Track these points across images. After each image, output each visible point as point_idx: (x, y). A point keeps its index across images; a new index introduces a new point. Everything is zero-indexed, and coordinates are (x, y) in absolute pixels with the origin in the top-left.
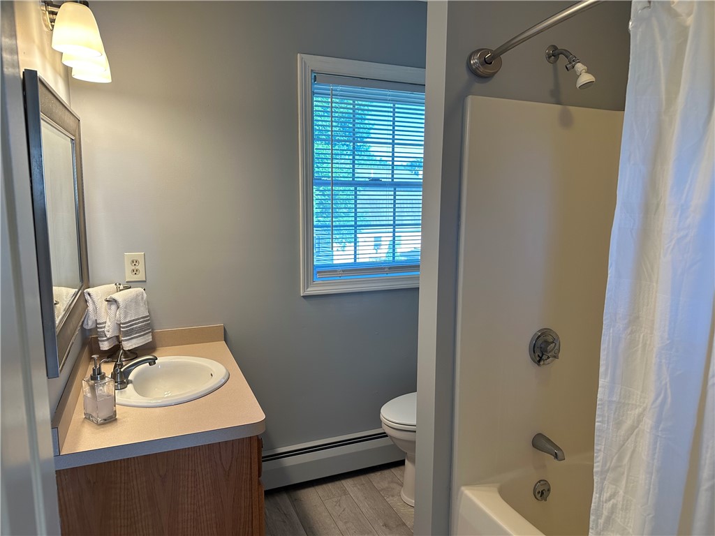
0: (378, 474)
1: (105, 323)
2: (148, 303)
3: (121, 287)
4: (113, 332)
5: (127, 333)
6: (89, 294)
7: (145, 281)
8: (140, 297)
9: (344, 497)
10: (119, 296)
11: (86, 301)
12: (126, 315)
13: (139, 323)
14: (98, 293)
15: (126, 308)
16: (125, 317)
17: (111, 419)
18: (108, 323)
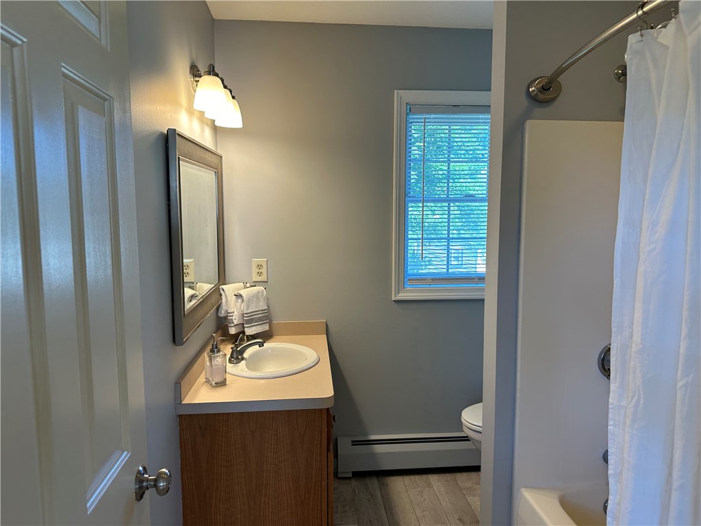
0: (465, 474)
1: (234, 312)
2: (268, 299)
3: (248, 285)
4: (238, 320)
5: (249, 322)
6: (223, 290)
7: (267, 282)
8: (261, 294)
9: (427, 489)
10: (244, 292)
11: (221, 295)
12: (248, 307)
13: (258, 314)
14: (229, 289)
15: (248, 301)
16: (247, 309)
17: (222, 384)
18: (236, 313)
